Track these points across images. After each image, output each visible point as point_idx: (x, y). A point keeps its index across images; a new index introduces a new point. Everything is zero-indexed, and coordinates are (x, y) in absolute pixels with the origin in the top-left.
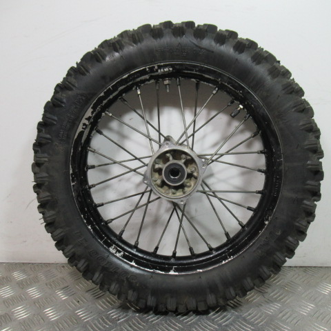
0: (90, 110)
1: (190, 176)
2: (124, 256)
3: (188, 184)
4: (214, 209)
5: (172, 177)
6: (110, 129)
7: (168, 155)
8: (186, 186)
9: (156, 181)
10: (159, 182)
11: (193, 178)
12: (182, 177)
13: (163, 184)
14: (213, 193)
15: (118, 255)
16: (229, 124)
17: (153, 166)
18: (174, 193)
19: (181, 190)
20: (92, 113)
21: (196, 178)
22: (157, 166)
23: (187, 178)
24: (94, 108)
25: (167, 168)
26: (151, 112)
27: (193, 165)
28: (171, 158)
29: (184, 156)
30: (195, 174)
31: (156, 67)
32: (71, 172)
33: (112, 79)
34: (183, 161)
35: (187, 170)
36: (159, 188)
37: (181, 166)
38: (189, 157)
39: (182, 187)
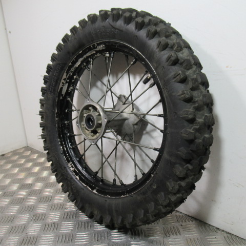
0: (65, 74)
2: (74, 171)
15: (72, 169)
20: (66, 76)
24: (67, 73)
28: (92, 111)
31: (96, 45)
32: (56, 112)
33: (73, 54)
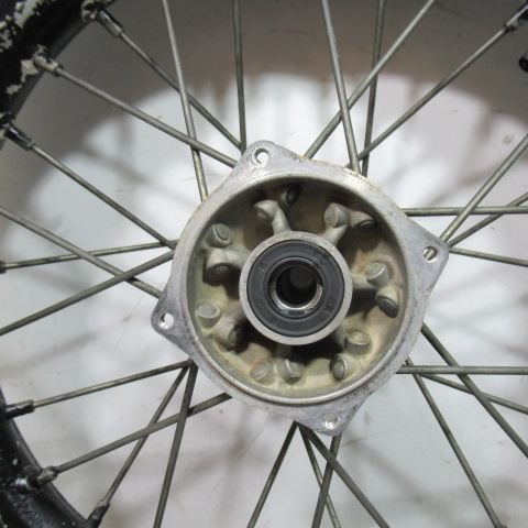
1: (365, 301)
3: (356, 339)
4: (447, 432)
5: (283, 306)
6: (92, 154)
7: (267, 206)
8: (347, 347)
9: (211, 323)
10: (225, 327)
11: (376, 312)
12: (329, 307)
13: (245, 336)
14: (462, 376)
16: (484, 130)
17: (200, 253)
18: (291, 380)
19: (323, 363)
21: (391, 311)
22: (217, 257)
23: (352, 312)
25: (258, 263)
26: (220, 95)
27: (382, 254)
28: (279, 221)
29: (336, 211)
30: (390, 293)
34: (335, 233)
35: (354, 276)
36: (229, 356)
37: (326, 255)
38: (360, 217)
39: (330, 349)
